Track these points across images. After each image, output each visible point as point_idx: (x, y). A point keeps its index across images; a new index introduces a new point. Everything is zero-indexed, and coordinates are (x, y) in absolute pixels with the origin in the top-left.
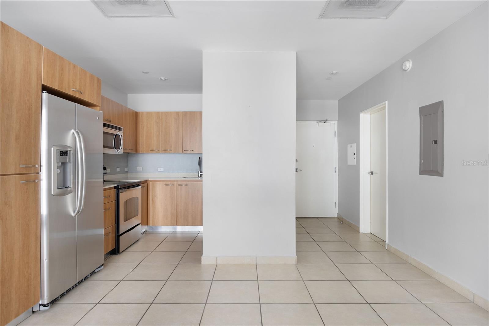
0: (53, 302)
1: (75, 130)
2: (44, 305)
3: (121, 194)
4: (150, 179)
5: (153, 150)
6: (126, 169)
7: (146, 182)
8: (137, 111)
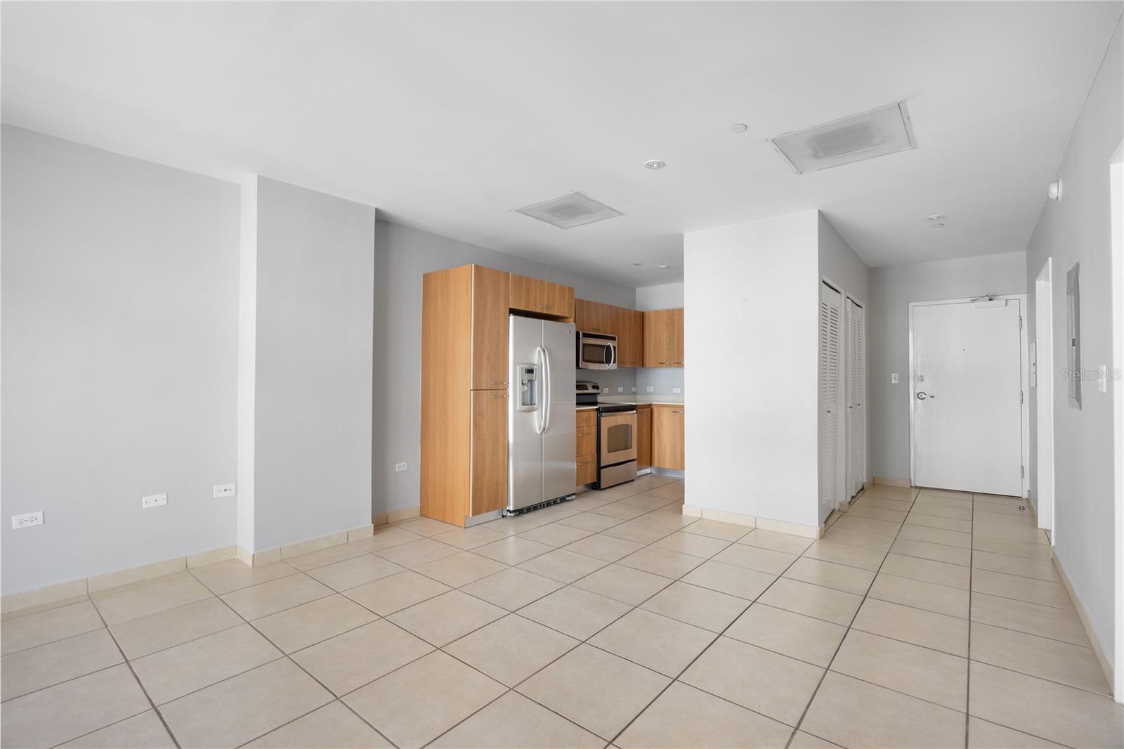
0: (519, 512)
1: (541, 347)
2: (510, 512)
3: (602, 418)
4: (654, 403)
5: (663, 363)
6: (634, 389)
7: (650, 406)
8: (643, 311)
